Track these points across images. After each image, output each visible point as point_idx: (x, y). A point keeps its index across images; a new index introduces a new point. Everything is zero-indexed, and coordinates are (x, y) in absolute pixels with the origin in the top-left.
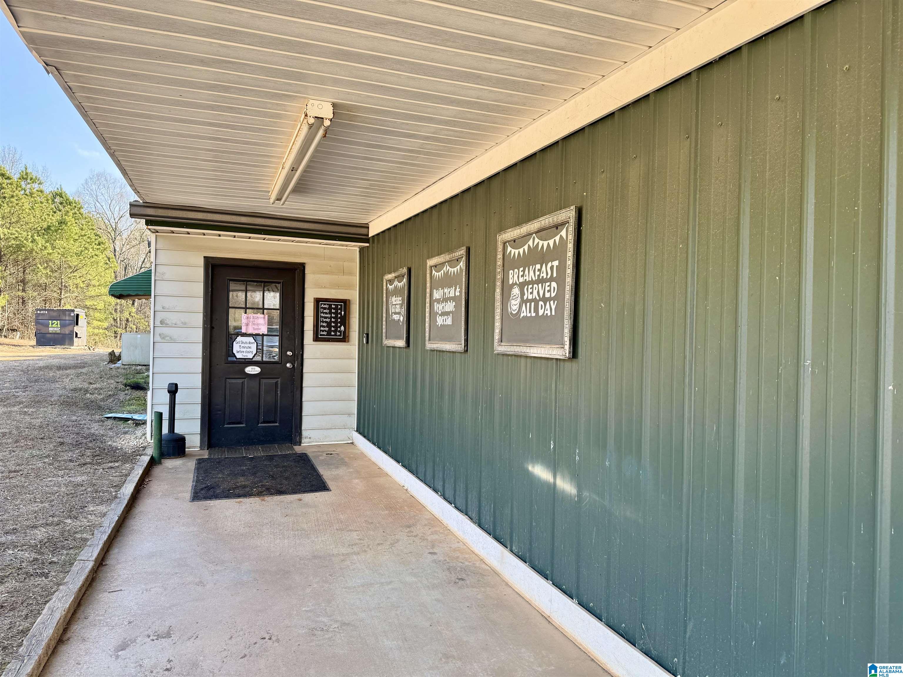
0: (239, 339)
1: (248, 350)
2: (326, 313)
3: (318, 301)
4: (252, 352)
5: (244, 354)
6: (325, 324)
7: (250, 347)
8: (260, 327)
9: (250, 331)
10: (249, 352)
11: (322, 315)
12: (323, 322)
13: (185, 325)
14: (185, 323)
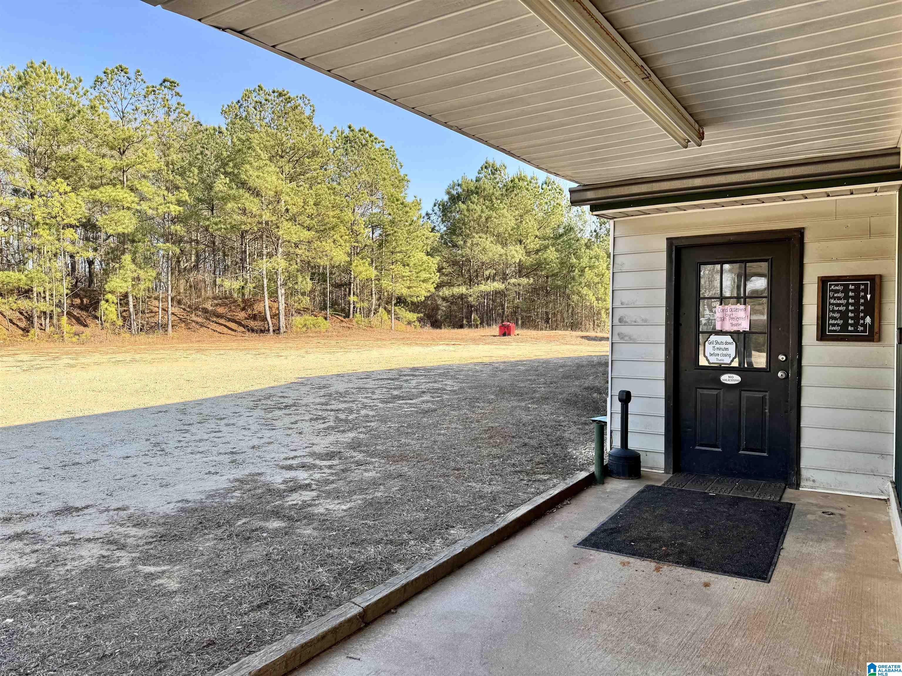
0: (713, 338)
1: (725, 352)
2: (839, 298)
3: (824, 282)
4: (730, 356)
5: (720, 358)
6: (837, 315)
7: (726, 349)
8: (740, 322)
9: (728, 327)
10: (726, 355)
11: (832, 301)
12: (833, 311)
13: (645, 323)
14: (645, 321)
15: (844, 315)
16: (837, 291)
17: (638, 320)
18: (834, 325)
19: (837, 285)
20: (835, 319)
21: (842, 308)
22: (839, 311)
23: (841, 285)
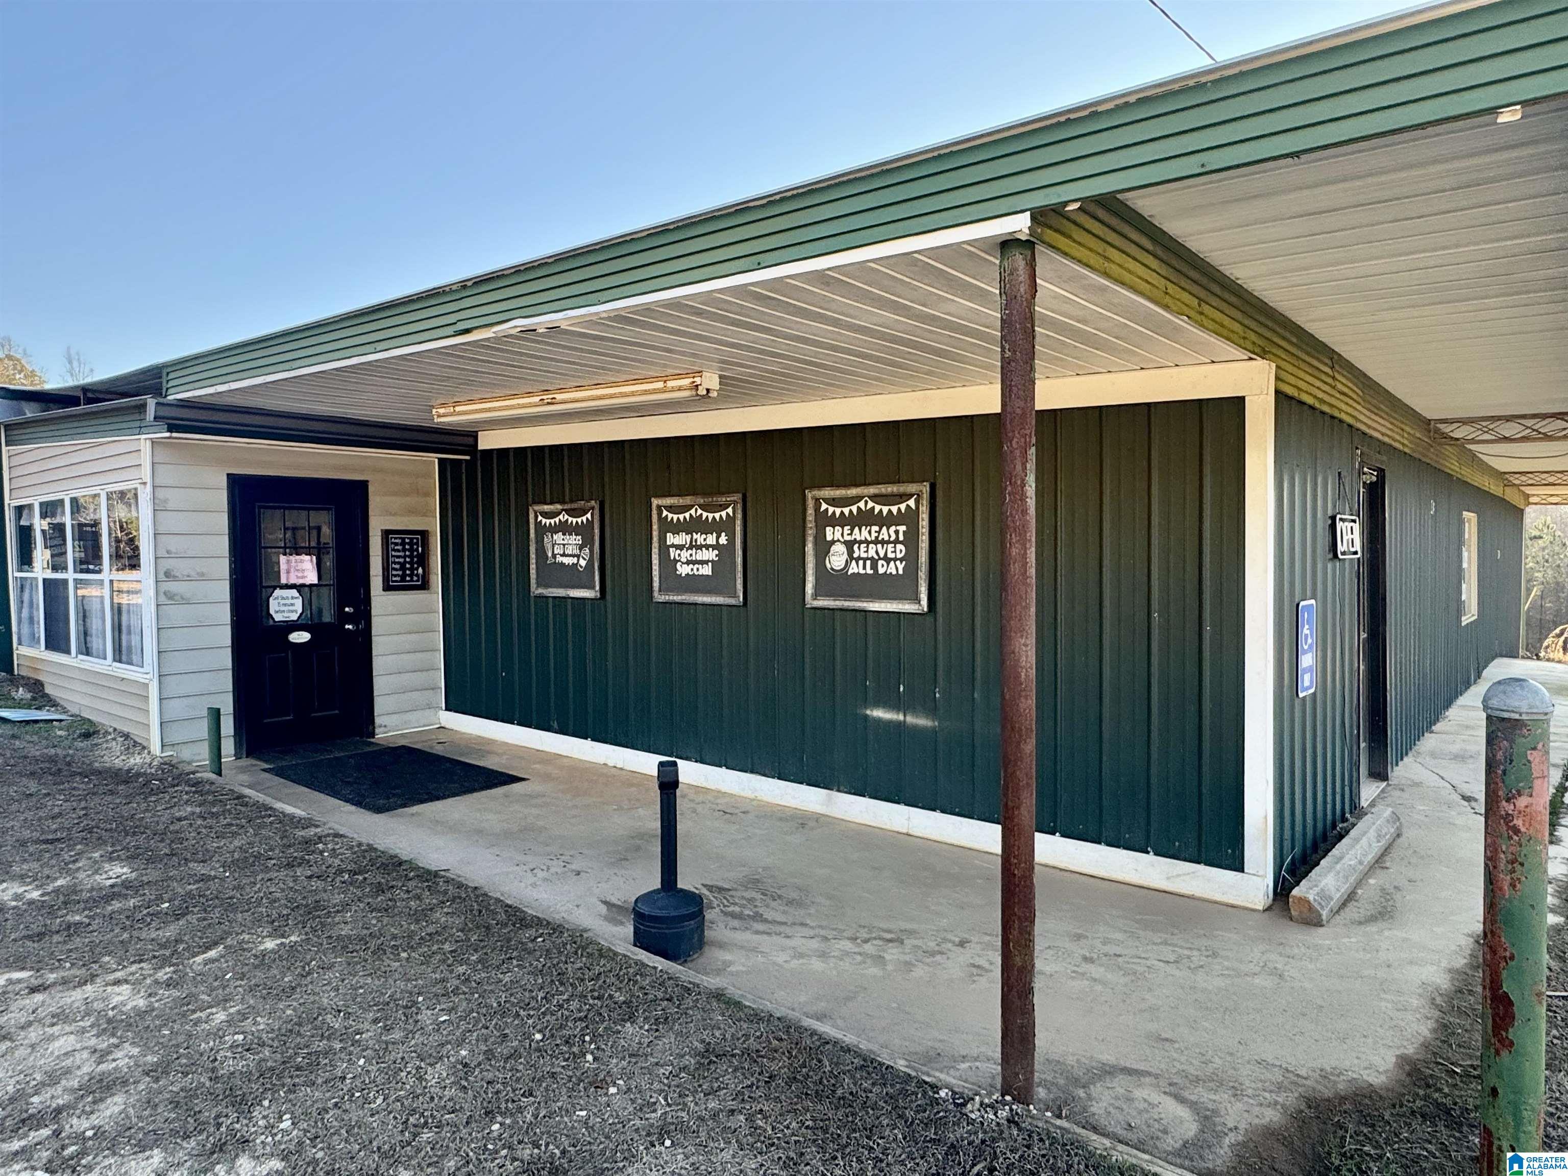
0: (278, 592)
1: (291, 608)
2: (398, 551)
3: (386, 534)
4: (296, 612)
5: (286, 614)
6: (397, 566)
7: (292, 605)
8: (305, 574)
9: (293, 581)
10: (292, 611)
11: (393, 553)
12: (395, 563)
13: (202, 577)
14: (203, 574)
15: (403, 567)
16: (396, 544)
17: (193, 573)
18: (395, 576)
19: (395, 538)
20: (396, 570)
21: (401, 560)
22: (399, 563)
23: (400, 538)
